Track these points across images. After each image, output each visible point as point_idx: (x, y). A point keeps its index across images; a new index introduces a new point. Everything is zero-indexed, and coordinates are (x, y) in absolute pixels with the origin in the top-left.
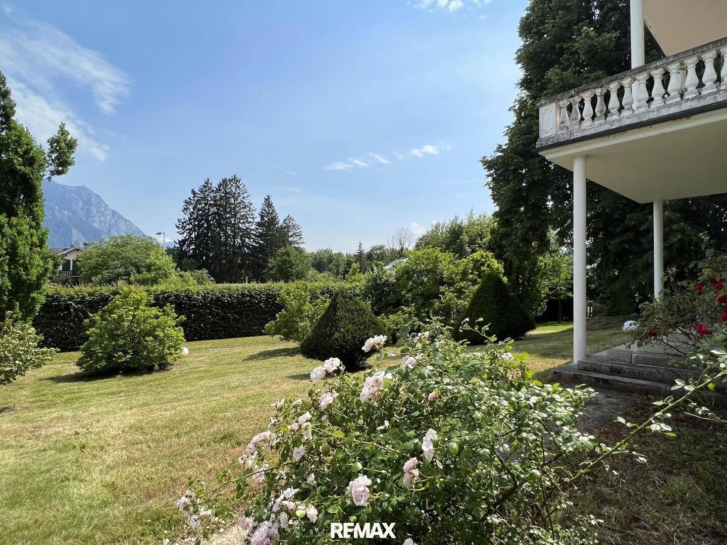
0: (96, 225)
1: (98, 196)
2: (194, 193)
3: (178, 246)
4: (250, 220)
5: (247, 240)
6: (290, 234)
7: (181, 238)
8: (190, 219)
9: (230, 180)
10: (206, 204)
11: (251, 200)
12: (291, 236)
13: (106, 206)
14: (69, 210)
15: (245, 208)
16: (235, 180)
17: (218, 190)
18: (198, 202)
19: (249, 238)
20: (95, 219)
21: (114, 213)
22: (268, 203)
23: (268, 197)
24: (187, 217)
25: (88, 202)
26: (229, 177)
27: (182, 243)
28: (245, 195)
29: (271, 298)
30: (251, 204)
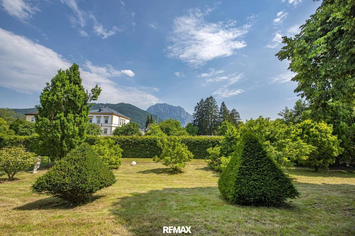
0: (182, 117)
1: (183, 109)
2: (198, 104)
3: (193, 122)
4: (217, 112)
5: (216, 119)
6: (235, 116)
7: (194, 119)
8: (197, 113)
9: (210, 98)
10: (202, 107)
11: (217, 104)
12: (235, 117)
13: (185, 111)
14: (176, 113)
15: (215, 107)
16: (211, 98)
17: (205, 102)
18: (199, 107)
19: (217, 118)
20: (182, 115)
21: (187, 113)
22: (223, 104)
23: (223, 102)
24: (196, 112)
25: (180, 111)
26: (209, 97)
27: (195, 121)
28: (215, 103)
29: (190, 143)
30: (217, 106)
